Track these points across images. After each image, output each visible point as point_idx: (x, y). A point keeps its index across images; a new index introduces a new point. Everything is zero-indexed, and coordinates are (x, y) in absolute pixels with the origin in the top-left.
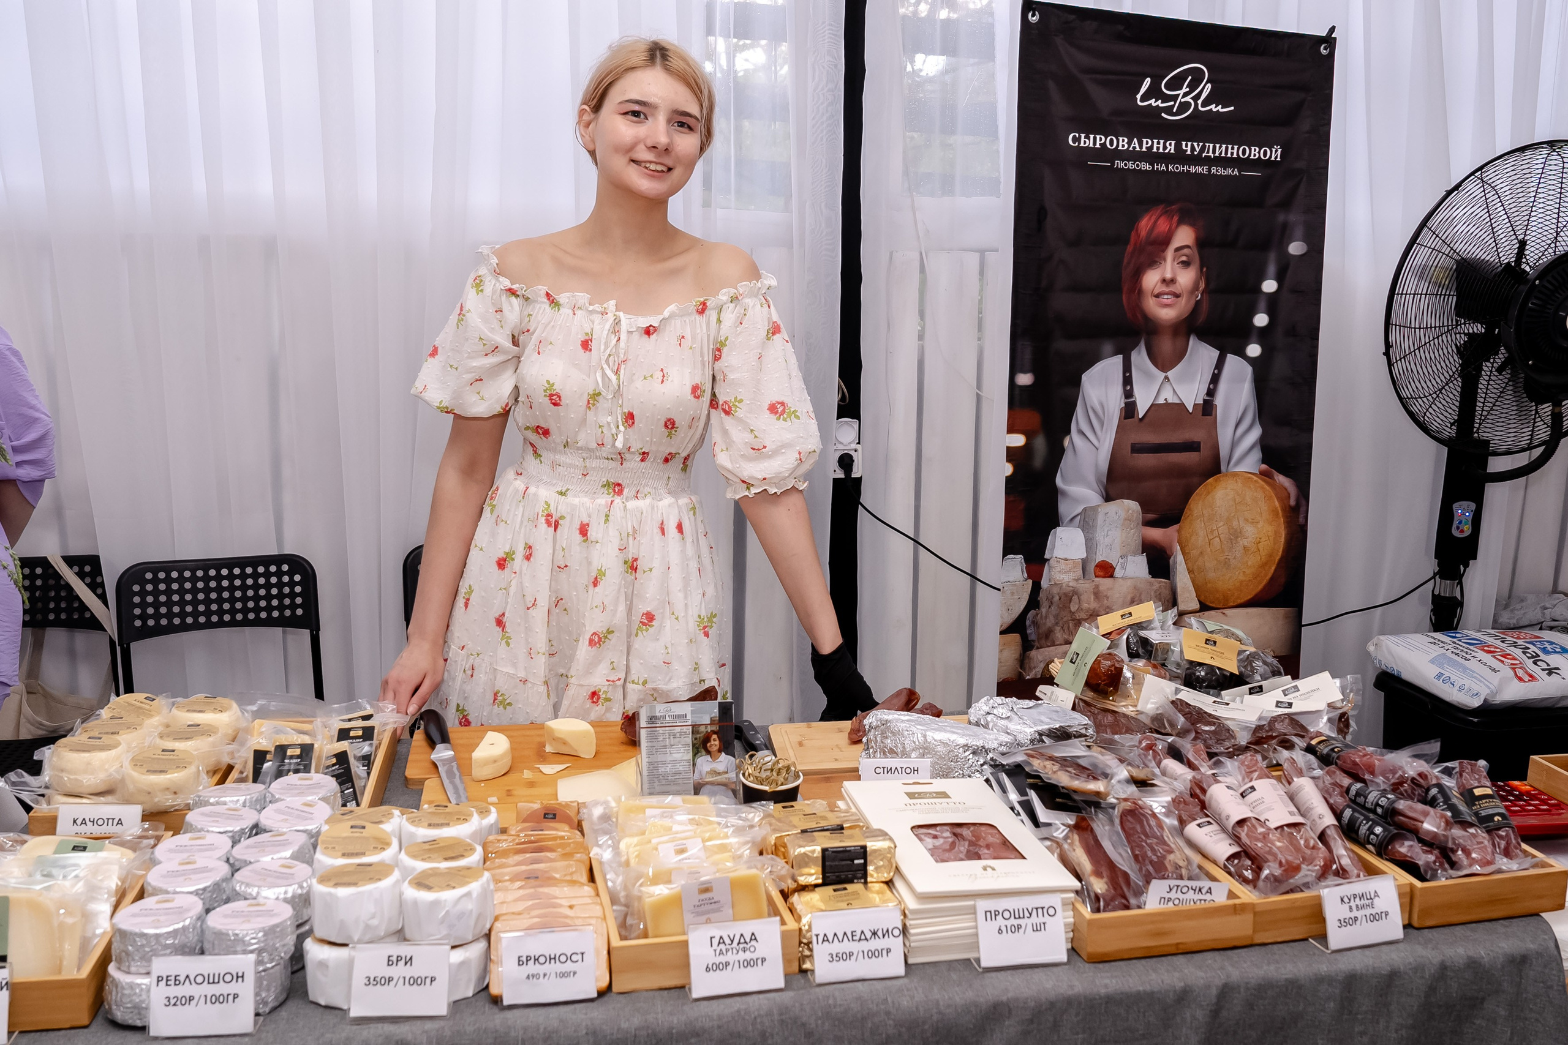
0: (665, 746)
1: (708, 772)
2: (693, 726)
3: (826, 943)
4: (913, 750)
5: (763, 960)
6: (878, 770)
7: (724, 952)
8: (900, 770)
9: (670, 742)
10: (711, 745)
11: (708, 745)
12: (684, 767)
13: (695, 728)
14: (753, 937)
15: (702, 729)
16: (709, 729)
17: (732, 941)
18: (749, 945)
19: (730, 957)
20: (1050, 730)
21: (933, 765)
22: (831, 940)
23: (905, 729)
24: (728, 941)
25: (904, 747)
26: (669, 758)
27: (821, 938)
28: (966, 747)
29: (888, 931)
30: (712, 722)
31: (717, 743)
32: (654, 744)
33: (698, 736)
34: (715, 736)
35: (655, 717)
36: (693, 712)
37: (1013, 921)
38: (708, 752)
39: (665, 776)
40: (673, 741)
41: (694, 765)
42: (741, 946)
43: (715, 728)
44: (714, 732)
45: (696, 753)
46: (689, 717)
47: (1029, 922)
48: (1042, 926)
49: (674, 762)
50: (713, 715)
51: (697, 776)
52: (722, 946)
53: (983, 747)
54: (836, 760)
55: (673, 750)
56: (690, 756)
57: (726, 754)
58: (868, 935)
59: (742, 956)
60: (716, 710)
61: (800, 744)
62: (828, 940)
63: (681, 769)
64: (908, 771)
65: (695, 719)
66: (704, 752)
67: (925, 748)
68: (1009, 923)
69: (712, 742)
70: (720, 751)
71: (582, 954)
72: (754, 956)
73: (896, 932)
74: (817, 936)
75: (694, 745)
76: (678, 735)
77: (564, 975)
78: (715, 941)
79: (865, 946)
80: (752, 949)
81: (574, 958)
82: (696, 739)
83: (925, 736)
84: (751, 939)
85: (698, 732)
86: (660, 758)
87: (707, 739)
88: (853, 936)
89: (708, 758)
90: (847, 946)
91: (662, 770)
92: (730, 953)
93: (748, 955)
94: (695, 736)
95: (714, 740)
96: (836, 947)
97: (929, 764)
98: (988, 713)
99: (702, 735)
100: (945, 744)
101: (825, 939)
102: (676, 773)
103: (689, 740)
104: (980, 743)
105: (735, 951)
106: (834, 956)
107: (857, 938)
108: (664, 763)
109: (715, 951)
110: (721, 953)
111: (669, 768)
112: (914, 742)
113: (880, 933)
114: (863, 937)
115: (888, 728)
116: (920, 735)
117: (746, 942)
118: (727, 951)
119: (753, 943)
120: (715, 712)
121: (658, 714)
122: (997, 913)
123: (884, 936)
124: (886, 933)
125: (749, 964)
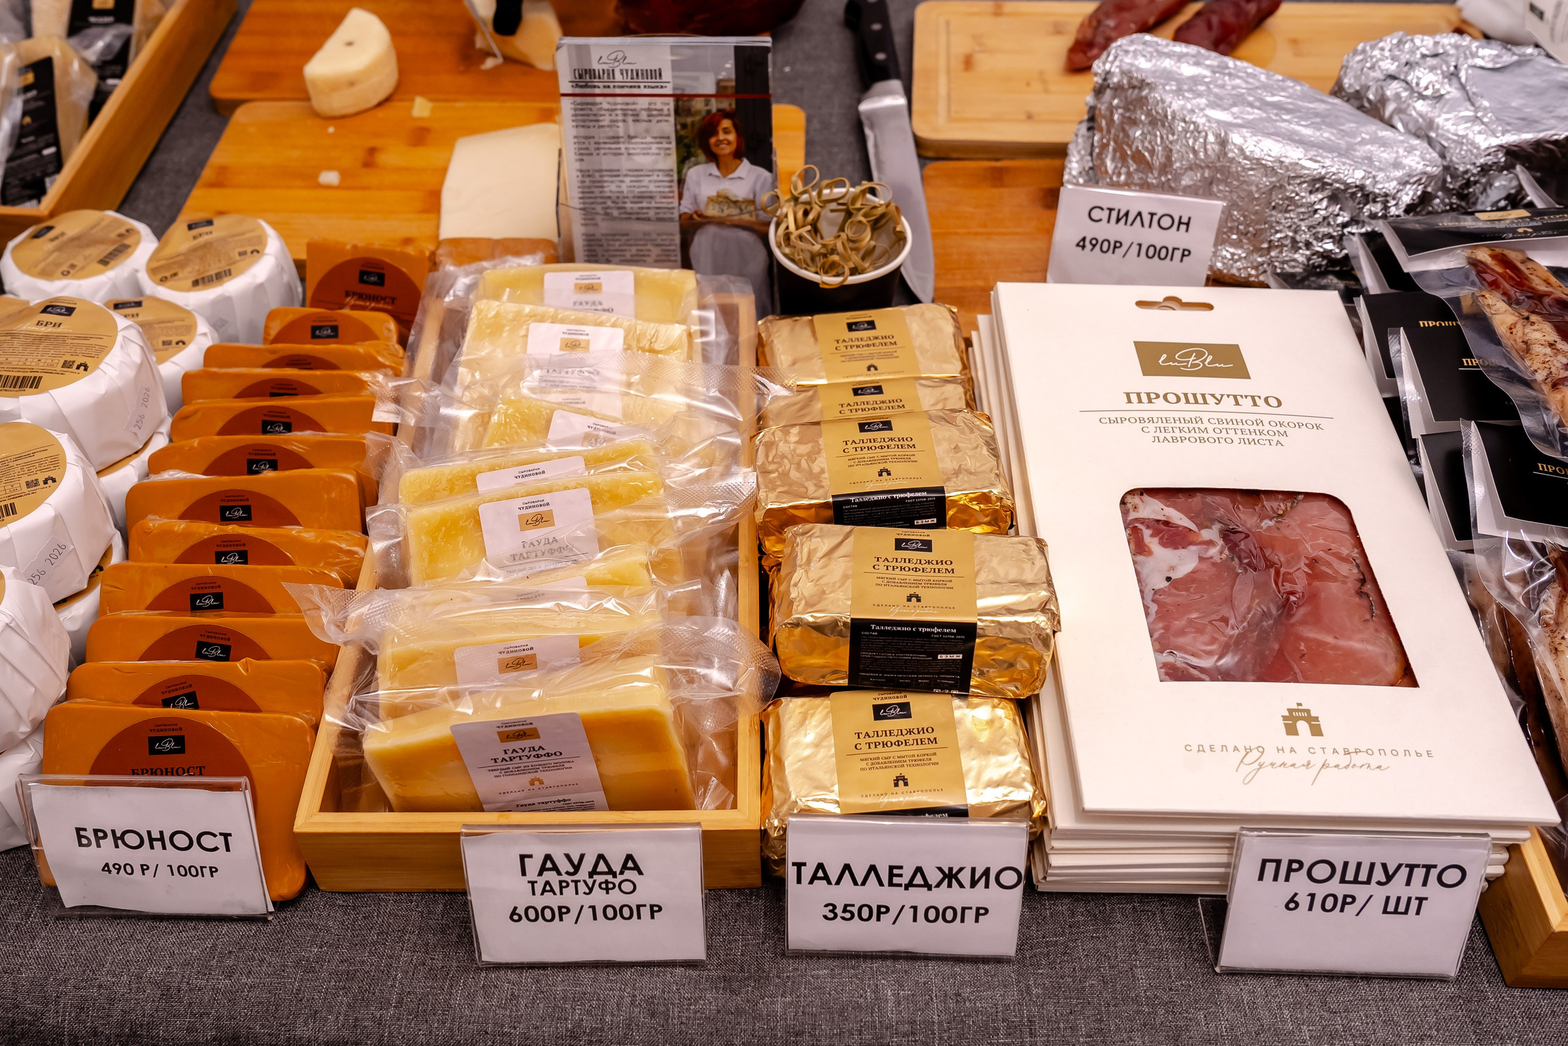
0: (616, 139)
1: (711, 200)
2: (678, 97)
3: (820, 884)
4: (1190, 168)
5: (655, 909)
6: (1096, 214)
7: (557, 889)
8: (1146, 218)
9: (626, 129)
10: (720, 142)
11: (713, 140)
12: (658, 184)
13: (682, 102)
14: (630, 862)
15: (698, 105)
16: (714, 105)
17: (577, 868)
18: (620, 878)
19: (569, 898)
20: (1538, 144)
21: (1227, 213)
22: (834, 878)
23: (1179, 116)
24: (564, 866)
25: (1169, 158)
26: (625, 164)
27: (807, 873)
28: (1318, 183)
29: (987, 872)
30: (721, 91)
31: (732, 137)
32: (592, 132)
33: (689, 120)
34: (726, 123)
35: (591, 73)
36: (676, 66)
37: (1335, 887)
38: (713, 157)
39: (618, 200)
40: (633, 128)
41: (681, 182)
42: (600, 879)
43: (727, 104)
44: (724, 114)
45: (684, 158)
46: (667, 75)
47: (1380, 893)
48: (1414, 904)
49: (638, 172)
50: (723, 75)
51: (687, 207)
52: (550, 876)
53: (1361, 188)
54: (1030, 117)
55: (635, 146)
56: (671, 162)
57: (754, 162)
58: (934, 877)
59: (599, 898)
60: (730, 65)
61: (968, 63)
62: (826, 878)
63: (652, 188)
64: (1166, 222)
65: (682, 82)
66: (702, 157)
67: (1217, 170)
68: (1321, 891)
69: (722, 136)
70: (738, 155)
71: (226, 836)
72: (633, 900)
73: (1009, 878)
74: (799, 866)
75: (679, 140)
76: (644, 115)
77: (187, 871)
78: (533, 866)
79: (920, 898)
80: (627, 887)
81: (207, 841)
82: (684, 126)
83: (1223, 143)
84: (625, 867)
85: (689, 112)
86: (606, 162)
87: (709, 127)
88: (891, 875)
89: (713, 169)
90: (873, 894)
91: (611, 188)
92: (570, 891)
93: (616, 898)
94: (682, 120)
95: (726, 131)
96: (846, 893)
97: (1220, 209)
98: (1393, 77)
99: (697, 118)
100: (1269, 170)
101: (821, 873)
102: (641, 197)
103: (668, 127)
104: (1356, 176)
105: (582, 888)
106: (839, 911)
107: (905, 880)
108: (615, 173)
109: (533, 883)
110: (547, 888)
111: (626, 186)
112: (1195, 152)
113: (965, 877)
114: (918, 880)
115: (1142, 101)
116: (1211, 138)
117: (611, 872)
118: (563, 885)
119: (630, 874)
120: (728, 68)
121: (596, 66)
122: (1295, 865)
123: (974, 883)
124: (981, 877)
125: (617, 913)
